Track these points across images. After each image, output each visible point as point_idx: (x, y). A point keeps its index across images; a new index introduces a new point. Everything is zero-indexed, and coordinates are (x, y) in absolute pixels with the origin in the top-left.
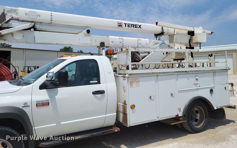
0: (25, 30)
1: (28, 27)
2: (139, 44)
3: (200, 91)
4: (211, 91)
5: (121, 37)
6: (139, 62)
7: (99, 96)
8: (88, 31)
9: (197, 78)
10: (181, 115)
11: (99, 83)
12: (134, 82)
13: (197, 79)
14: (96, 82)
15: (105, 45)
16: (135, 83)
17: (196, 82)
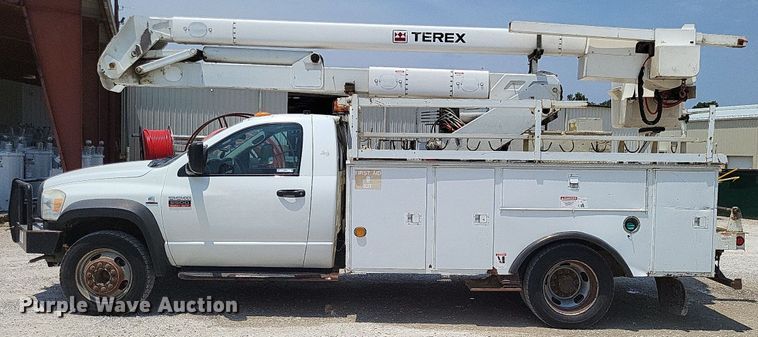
0: (184, 61)
1: (188, 56)
2: (455, 86)
3: (579, 218)
4: (632, 224)
5: (404, 69)
6: (451, 132)
7: (292, 200)
8: (315, 58)
9: (575, 181)
10: (504, 270)
11: (296, 173)
12: (365, 178)
13: (574, 185)
14: (290, 170)
15: (356, 90)
16: (368, 180)
17: (571, 193)
